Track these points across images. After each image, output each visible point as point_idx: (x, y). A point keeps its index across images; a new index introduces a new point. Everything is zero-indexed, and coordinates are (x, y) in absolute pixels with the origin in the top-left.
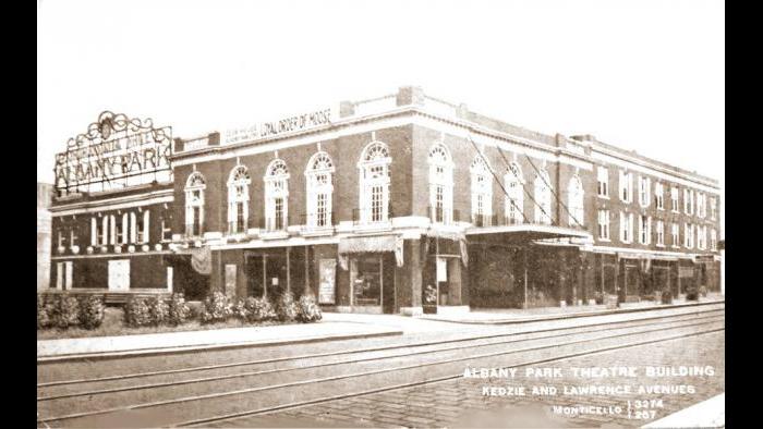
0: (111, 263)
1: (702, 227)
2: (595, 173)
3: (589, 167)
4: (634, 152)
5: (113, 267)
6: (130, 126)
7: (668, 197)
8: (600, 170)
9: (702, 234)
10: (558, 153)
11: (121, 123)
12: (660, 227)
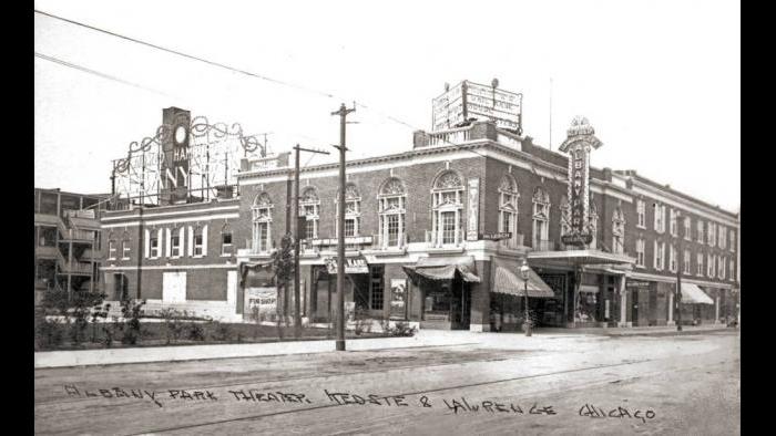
0: (165, 274)
1: (722, 258)
2: (634, 206)
3: (630, 200)
4: (668, 187)
5: (168, 279)
6: (213, 131)
7: (694, 229)
8: (640, 203)
9: (722, 265)
10: (605, 187)
11: (200, 128)
12: (687, 257)
